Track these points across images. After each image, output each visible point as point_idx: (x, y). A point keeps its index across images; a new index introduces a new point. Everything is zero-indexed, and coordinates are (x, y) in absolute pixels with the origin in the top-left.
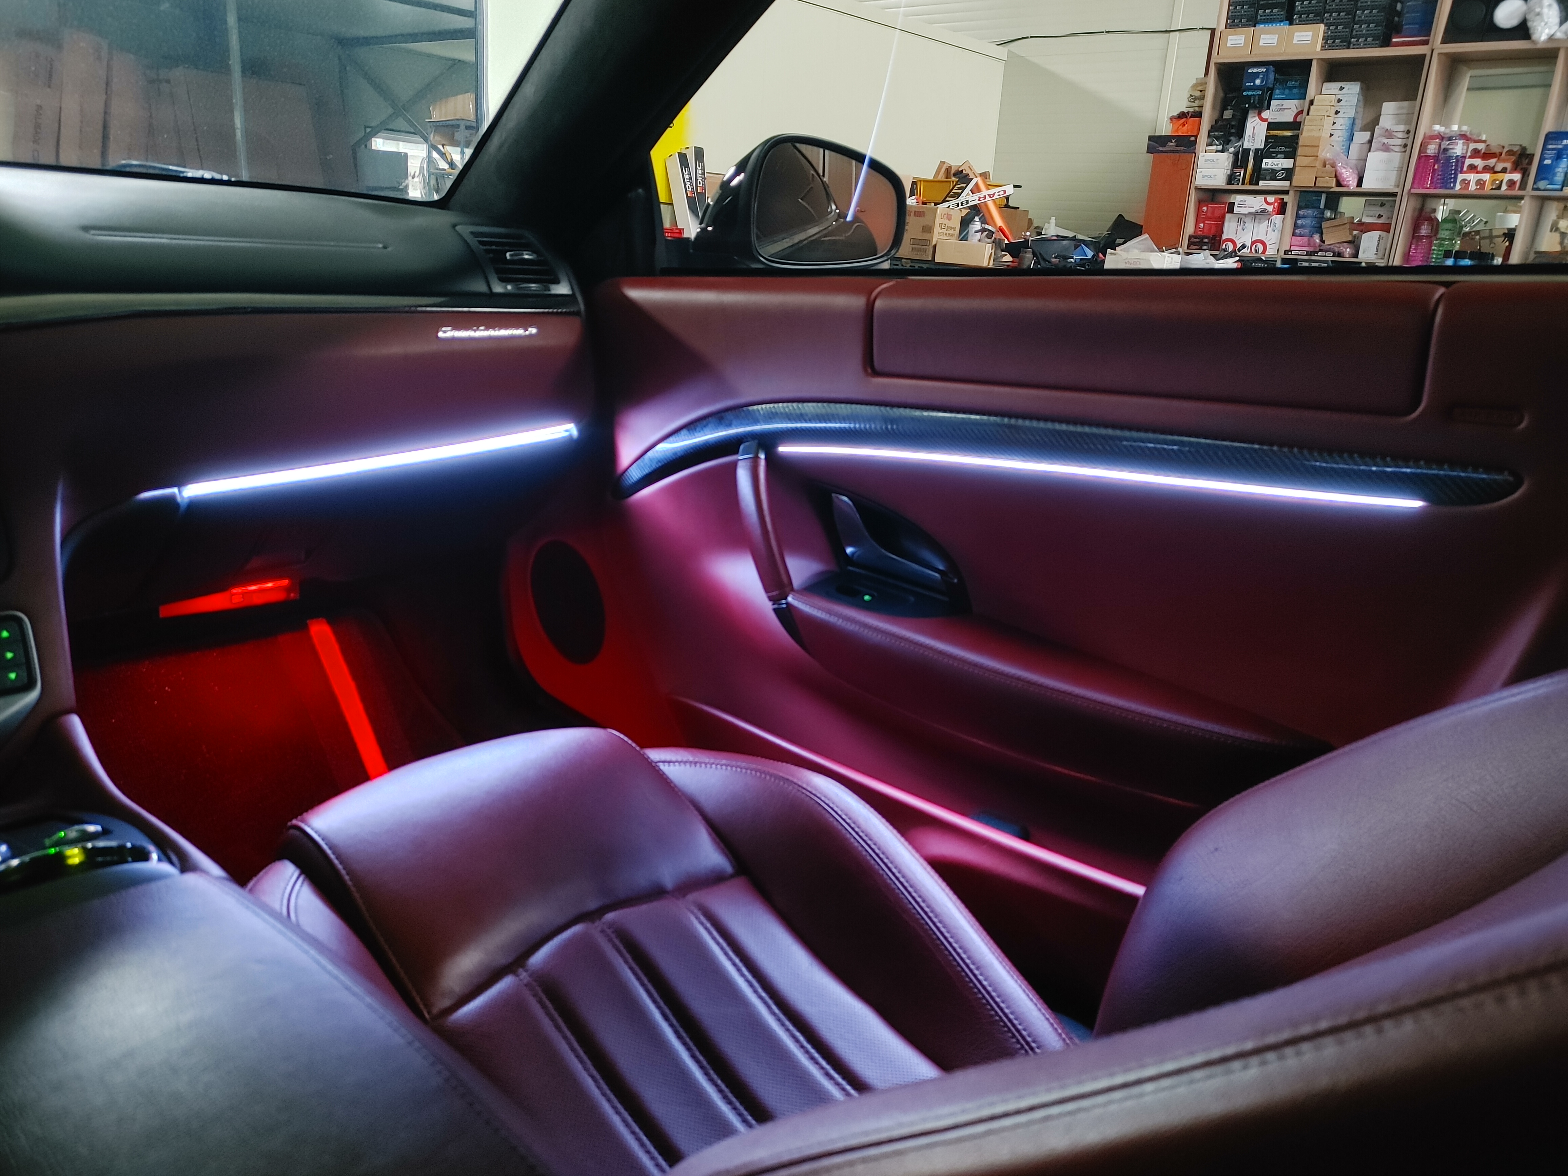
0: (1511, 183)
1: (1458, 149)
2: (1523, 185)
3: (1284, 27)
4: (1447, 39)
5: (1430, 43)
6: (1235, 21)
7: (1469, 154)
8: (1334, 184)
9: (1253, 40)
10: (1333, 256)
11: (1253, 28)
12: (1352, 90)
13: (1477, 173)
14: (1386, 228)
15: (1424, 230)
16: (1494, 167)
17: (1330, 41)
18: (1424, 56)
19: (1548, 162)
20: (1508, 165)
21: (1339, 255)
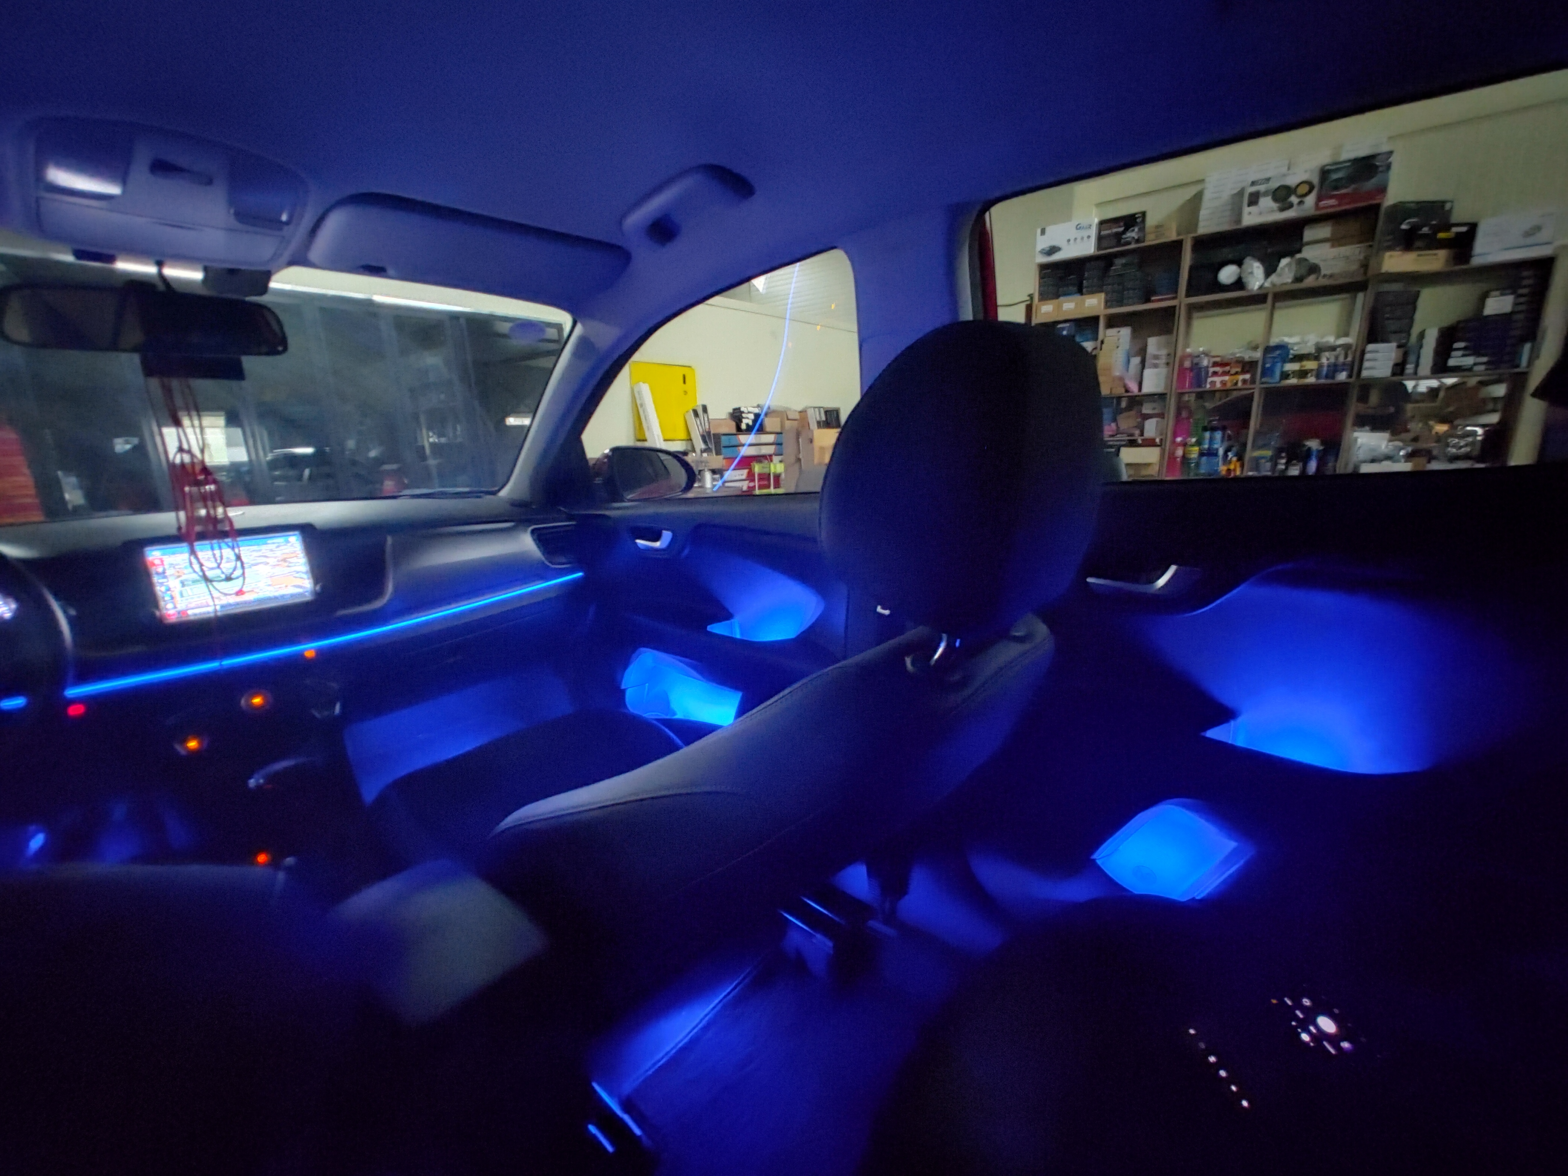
0: (1244, 381)
1: (1205, 363)
2: (1253, 381)
3: (1078, 297)
4: (1188, 295)
5: (1178, 297)
6: (1045, 296)
7: (1210, 365)
8: (1123, 390)
9: (1060, 307)
10: (1128, 436)
11: (1057, 300)
12: (1125, 332)
13: (1220, 376)
14: (1161, 415)
15: (1184, 414)
16: (1229, 371)
17: (1108, 304)
18: (1174, 307)
19: (1268, 365)
20: (1239, 370)
21: (1132, 435)
